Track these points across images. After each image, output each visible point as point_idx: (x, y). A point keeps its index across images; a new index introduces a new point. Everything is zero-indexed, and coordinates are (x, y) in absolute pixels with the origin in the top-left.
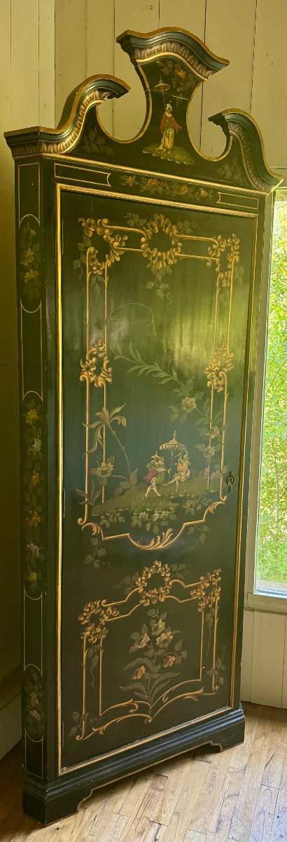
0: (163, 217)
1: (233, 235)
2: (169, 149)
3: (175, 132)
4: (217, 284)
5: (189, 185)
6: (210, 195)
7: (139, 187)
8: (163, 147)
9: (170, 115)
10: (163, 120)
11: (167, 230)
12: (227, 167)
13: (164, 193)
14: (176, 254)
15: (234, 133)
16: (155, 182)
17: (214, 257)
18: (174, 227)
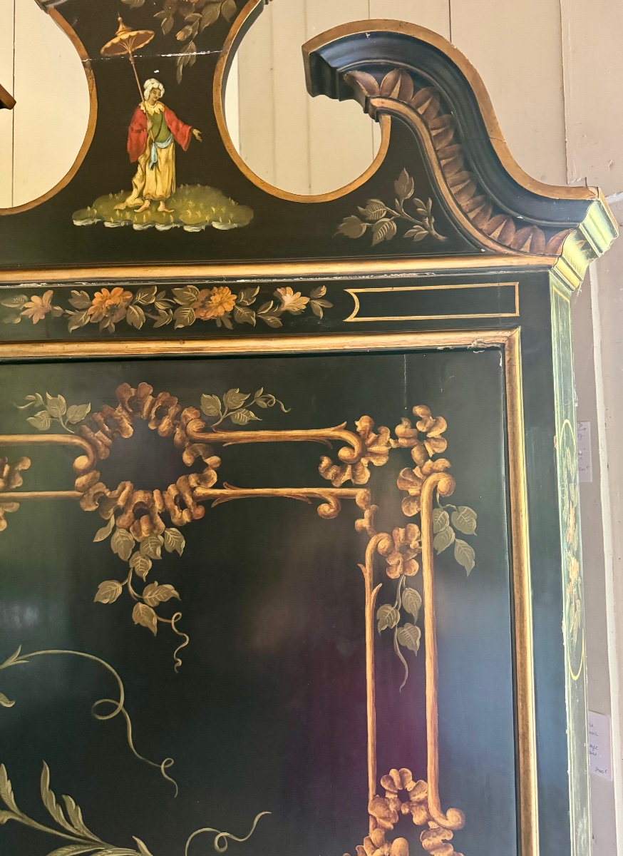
0: (147, 389)
1: (418, 410)
2: (161, 198)
3: (177, 148)
4: (367, 571)
5: (235, 287)
6: (317, 304)
7: (64, 320)
8: (140, 195)
9: (160, 106)
10: (135, 126)
11: (165, 425)
12: (377, 208)
13: (149, 323)
14: (200, 491)
15: (389, 104)
16: (117, 297)
17: (348, 484)
18: (189, 413)
